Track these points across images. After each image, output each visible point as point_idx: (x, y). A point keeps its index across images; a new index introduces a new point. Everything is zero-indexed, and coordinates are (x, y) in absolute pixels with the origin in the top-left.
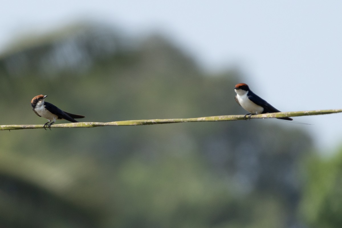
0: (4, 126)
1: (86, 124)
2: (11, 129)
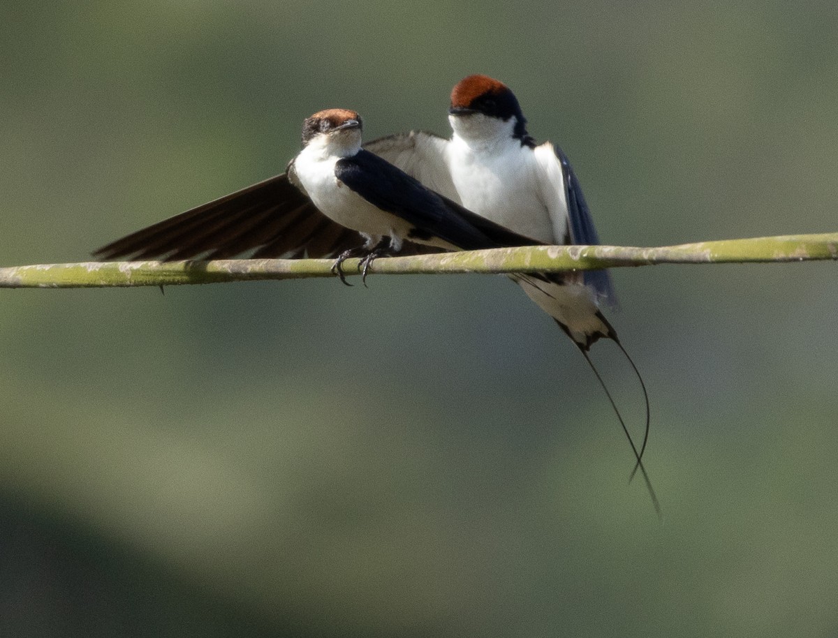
0: (136, 265)
1: (553, 254)
2: (167, 279)
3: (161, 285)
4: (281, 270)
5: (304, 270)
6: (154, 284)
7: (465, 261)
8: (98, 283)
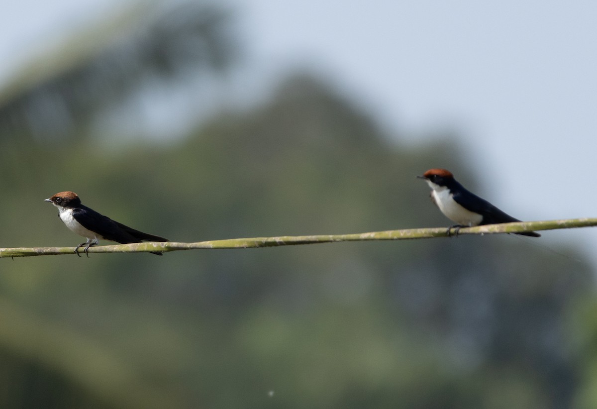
0: (3, 249)
1: (155, 245)
2: (15, 254)
4: (56, 251)
5: (65, 251)
6: (10, 256)
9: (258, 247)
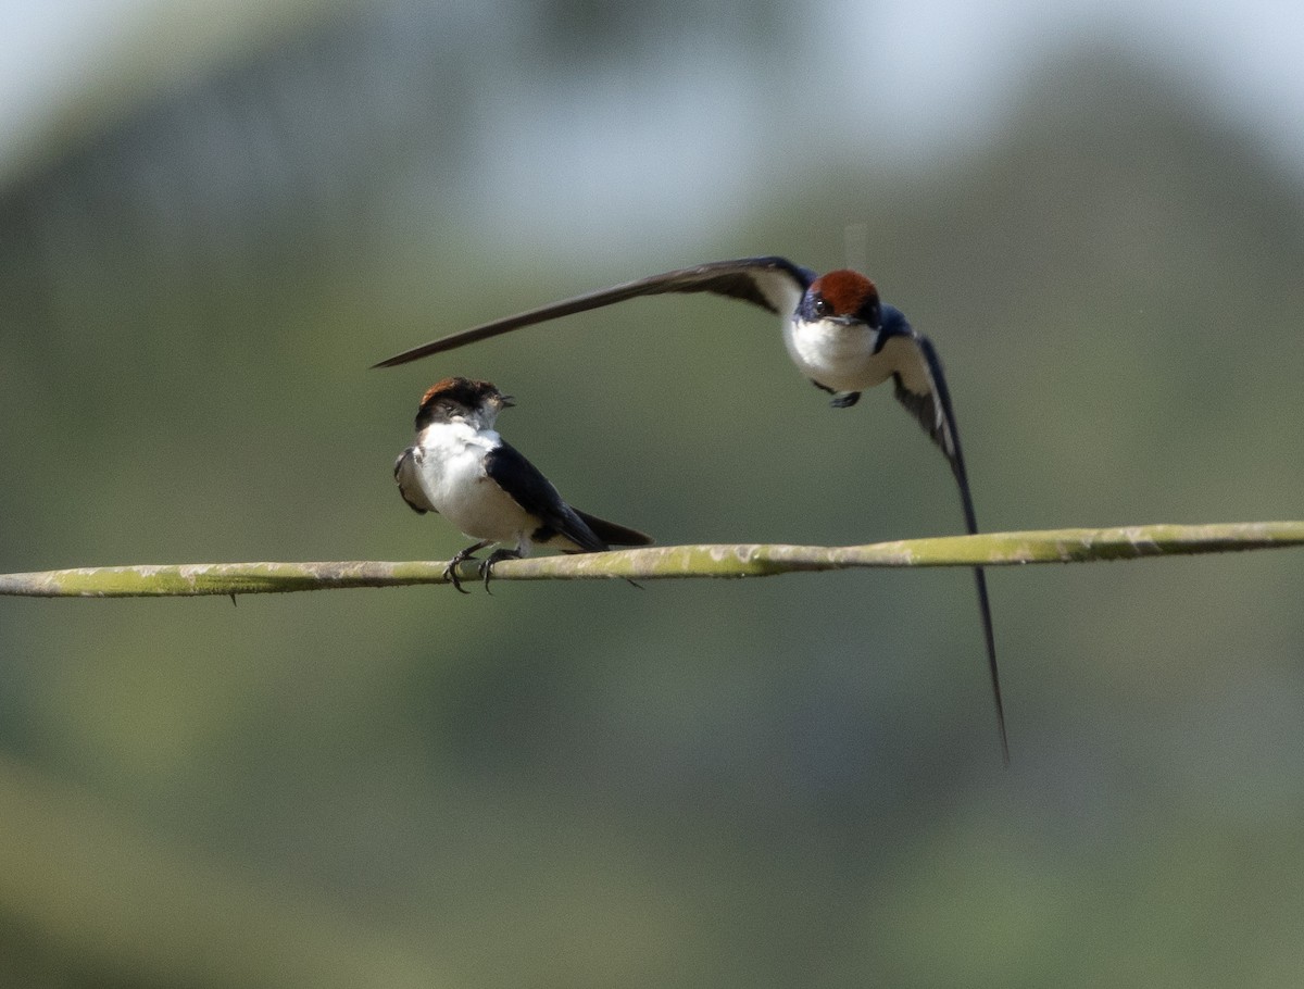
0: (202, 569)
1: (716, 555)
2: (241, 586)
3: (233, 593)
4: (381, 575)
5: (409, 574)
6: (223, 593)
7: (608, 564)
8: (153, 591)
9: (1066, 562)
